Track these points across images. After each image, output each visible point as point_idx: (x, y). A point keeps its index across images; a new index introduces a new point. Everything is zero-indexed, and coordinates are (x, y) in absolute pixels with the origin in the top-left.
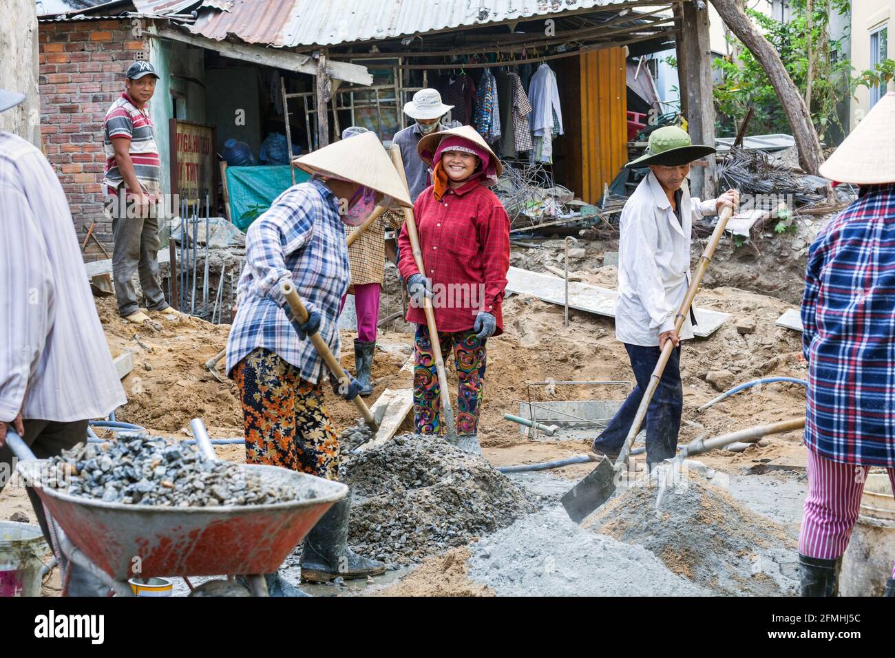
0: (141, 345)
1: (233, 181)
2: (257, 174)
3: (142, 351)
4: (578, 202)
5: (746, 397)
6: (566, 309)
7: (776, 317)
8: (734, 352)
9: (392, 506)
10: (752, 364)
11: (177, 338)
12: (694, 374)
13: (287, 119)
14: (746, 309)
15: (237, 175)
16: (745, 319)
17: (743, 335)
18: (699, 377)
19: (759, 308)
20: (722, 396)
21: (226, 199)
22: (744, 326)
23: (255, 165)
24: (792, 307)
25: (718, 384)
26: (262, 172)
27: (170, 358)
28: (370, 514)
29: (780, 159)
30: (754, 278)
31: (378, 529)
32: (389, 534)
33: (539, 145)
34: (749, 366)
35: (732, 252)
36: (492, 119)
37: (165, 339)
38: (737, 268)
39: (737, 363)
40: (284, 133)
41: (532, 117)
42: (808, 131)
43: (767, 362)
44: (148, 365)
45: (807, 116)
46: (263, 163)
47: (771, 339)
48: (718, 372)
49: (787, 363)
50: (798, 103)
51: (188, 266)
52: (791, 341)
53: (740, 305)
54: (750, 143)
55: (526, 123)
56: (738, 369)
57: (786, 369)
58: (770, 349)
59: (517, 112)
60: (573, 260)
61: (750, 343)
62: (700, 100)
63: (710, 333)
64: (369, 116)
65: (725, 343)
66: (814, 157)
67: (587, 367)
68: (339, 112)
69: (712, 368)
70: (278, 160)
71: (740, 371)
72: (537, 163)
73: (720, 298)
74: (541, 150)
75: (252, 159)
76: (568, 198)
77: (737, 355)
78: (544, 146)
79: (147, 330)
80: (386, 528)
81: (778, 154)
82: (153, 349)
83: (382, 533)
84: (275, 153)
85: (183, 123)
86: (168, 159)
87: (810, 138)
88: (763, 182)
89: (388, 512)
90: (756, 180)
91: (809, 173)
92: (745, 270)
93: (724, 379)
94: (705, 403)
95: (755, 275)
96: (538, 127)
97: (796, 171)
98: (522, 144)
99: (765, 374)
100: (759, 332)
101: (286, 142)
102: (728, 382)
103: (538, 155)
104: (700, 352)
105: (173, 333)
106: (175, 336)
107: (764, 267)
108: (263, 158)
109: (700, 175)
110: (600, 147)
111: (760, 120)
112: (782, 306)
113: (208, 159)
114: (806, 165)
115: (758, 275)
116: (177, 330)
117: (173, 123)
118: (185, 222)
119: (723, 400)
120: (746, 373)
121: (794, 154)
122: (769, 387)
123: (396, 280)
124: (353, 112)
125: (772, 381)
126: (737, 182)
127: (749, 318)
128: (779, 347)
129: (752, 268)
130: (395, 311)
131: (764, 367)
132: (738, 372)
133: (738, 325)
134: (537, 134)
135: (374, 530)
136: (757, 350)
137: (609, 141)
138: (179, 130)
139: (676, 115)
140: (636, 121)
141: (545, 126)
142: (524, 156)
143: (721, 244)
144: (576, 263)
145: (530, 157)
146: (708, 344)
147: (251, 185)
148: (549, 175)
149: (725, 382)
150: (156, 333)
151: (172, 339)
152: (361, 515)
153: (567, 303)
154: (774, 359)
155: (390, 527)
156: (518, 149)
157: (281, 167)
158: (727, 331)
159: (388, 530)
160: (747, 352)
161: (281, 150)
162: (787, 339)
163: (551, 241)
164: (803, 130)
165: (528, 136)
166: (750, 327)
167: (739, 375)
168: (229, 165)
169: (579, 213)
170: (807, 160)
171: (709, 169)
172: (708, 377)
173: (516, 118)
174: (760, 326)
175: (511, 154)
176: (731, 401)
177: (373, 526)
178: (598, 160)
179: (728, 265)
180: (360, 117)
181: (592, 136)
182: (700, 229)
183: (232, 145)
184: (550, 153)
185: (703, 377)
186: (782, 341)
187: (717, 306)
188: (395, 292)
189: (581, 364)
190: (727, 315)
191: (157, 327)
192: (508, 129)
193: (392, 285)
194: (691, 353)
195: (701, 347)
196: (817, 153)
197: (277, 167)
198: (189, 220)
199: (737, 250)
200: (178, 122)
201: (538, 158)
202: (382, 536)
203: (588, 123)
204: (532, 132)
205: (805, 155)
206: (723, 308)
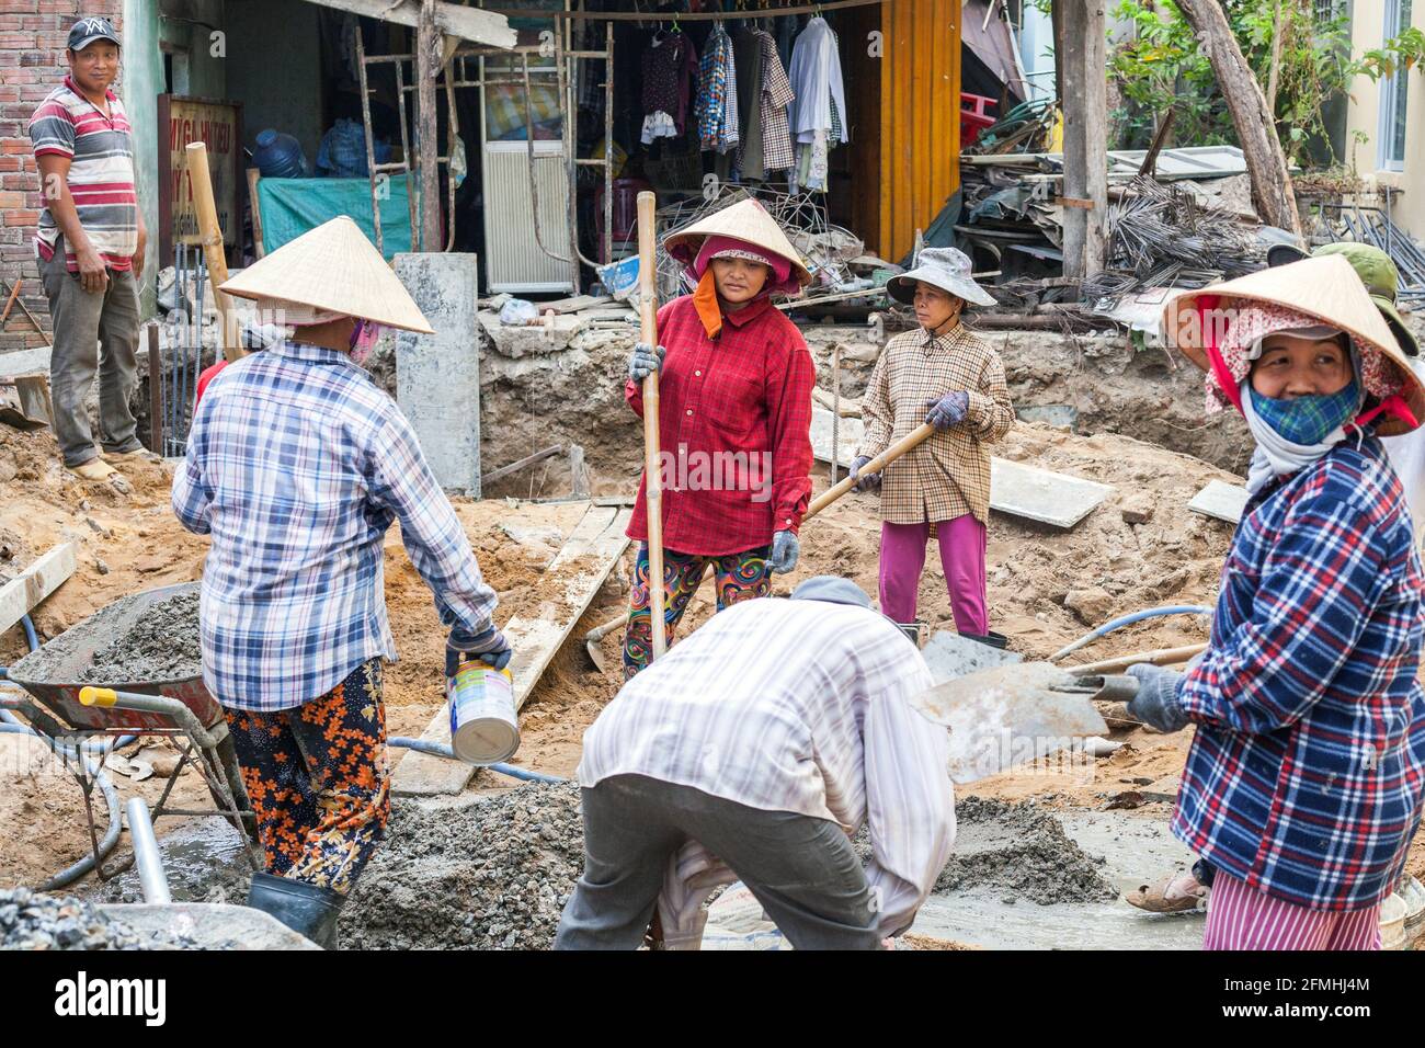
0: (92, 524)
1: (270, 203)
2: (313, 192)
3: (92, 536)
4: (871, 260)
5: (1129, 639)
6: (834, 468)
7: (1190, 494)
8: (1114, 555)
9: (493, 881)
10: (1144, 578)
11: (156, 509)
12: (1044, 594)
13: (366, 100)
14: (1140, 478)
15: (277, 193)
16: (1138, 496)
17: (1132, 525)
18: (1053, 600)
19: (1162, 476)
20: (1089, 635)
21: (256, 235)
22: (1134, 510)
23: (310, 176)
24: (1218, 476)
25: (1083, 612)
26: (321, 190)
27: (141, 549)
28: (454, 895)
29: (1218, 194)
30: (1164, 406)
31: (468, 922)
32: (486, 931)
33: (805, 158)
34: (1138, 582)
35: (1128, 360)
36: (724, 112)
37: (136, 511)
38: (1137, 388)
39: (1118, 576)
40: (362, 123)
41: (793, 111)
42: (1268, 150)
43: (1170, 576)
44: (103, 563)
45: (1268, 123)
46: (323, 173)
47: (1178, 535)
48: (1086, 592)
49: (1202, 579)
50: (1253, 99)
51: (187, 357)
52: (1212, 538)
53: (1130, 470)
54: (1171, 162)
55: (783, 119)
56: (1121, 587)
57: (1199, 590)
58: (1175, 551)
59: (769, 102)
60: (857, 364)
61: (1143, 541)
62: (1084, 94)
63: (1076, 520)
64: (510, 97)
65: (1101, 537)
66: (1278, 194)
67: (864, 576)
68: (457, 91)
69: (1076, 584)
70: (349, 169)
71: (1123, 591)
72: (802, 189)
73: (1097, 455)
74: (809, 167)
75: (304, 166)
76: (853, 252)
77: (1119, 560)
78: (814, 161)
79: (104, 494)
80: (481, 919)
81: (1217, 185)
82: (112, 532)
83: (474, 929)
84: (345, 156)
85: (183, 101)
86: (155, 166)
87: (1272, 162)
88: (1186, 240)
89: (486, 893)
90: (1173, 238)
91: (1268, 222)
92: (1149, 391)
93: (1094, 605)
94: (1061, 647)
95: (1166, 400)
96: (804, 126)
97: (1246, 219)
98: (776, 157)
99: (1165, 596)
100: (1158, 522)
101: (364, 137)
102: (1102, 610)
103: (803, 175)
104: (1057, 553)
105: (149, 500)
106: (154, 505)
107: (1182, 388)
108: (324, 164)
109: (1081, 222)
110: (912, 161)
111: (1194, 112)
112: (1202, 472)
113: (227, 162)
114: (1264, 208)
115: (1172, 401)
116: (158, 493)
117: (164, 101)
118: (182, 278)
119: (1090, 644)
120: (1132, 593)
121: (1243, 186)
122: (1168, 622)
123: (548, 391)
124: (483, 89)
125: (1174, 613)
126: (1141, 239)
127: (1144, 495)
128: (1191, 548)
129: (1162, 388)
130: (546, 444)
131: (1164, 584)
132: (1119, 592)
133: (1125, 507)
134: (802, 140)
135: (461, 923)
136: (1154, 553)
137: (927, 153)
138: (175, 114)
139: (1047, 106)
140: (979, 113)
141: (816, 127)
142: (779, 177)
143: (1111, 346)
144: (862, 370)
145: (790, 179)
146: (1072, 540)
147: (302, 212)
148: (821, 212)
149: (1096, 609)
150: (120, 500)
151: (148, 511)
152: (439, 897)
153: (835, 458)
154: (1181, 572)
155: (489, 918)
156: (769, 166)
157: (355, 181)
158: (1106, 517)
159: (485, 924)
160: (1136, 557)
161: (356, 152)
162: (1206, 535)
163: (820, 330)
164: (1260, 148)
165: (787, 143)
166: (1143, 512)
167: (1121, 597)
168: (264, 174)
169: (870, 282)
170: (1265, 199)
171: (1095, 213)
172: (1067, 601)
173: (766, 111)
174: (1161, 512)
175: (755, 174)
176: (1103, 644)
177: (461, 915)
178: (909, 185)
179: (1121, 381)
180: (495, 97)
181: (898, 144)
182: (1075, 317)
183: (268, 141)
184: (823, 174)
185: (1059, 600)
186: (1196, 538)
187: (1091, 470)
188: (547, 411)
189: (855, 570)
190: (1108, 488)
191: (122, 488)
192: (751, 128)
193: (542, 400)
194: (1041, 555)
195: (1060, 545)
196: (1282, 189)
197: (348, 181)
198: (190, 273)
199: (1137, 356)
200: (172, 101)
201: (803, 181)
202: (475, 933)
203: (893, 119)
204: (794, 135)
205: (1263, 191)
206: (1102, 473)
